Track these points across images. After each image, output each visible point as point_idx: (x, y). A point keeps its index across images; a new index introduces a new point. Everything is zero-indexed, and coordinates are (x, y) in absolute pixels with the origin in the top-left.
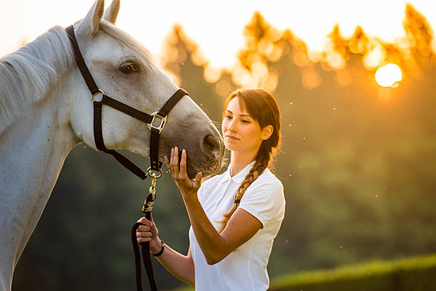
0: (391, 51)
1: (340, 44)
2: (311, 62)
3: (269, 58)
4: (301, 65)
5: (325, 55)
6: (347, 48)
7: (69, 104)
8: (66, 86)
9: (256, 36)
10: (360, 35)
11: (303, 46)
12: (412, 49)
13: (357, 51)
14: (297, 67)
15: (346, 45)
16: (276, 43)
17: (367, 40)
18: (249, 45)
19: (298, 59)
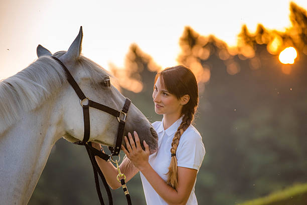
0: (286, 39)
1: (249, 40)
2: (231, 56)
3: (201, 58)
4: (225, 59)
5: (239, 49)
6: (255, 42)
7: (62, 109)
8: (60, 97)
9: (189, 44)
10: (261, 31)
11: (224, 46)
12: (300, 35)
13: (262, 42)
14: (222, 61)
15: (254, 40)
16: (205, 47)
17: (268, 34)
18: (185, 51)
19: (222, 56)
